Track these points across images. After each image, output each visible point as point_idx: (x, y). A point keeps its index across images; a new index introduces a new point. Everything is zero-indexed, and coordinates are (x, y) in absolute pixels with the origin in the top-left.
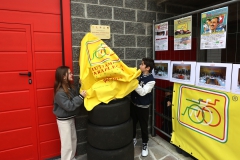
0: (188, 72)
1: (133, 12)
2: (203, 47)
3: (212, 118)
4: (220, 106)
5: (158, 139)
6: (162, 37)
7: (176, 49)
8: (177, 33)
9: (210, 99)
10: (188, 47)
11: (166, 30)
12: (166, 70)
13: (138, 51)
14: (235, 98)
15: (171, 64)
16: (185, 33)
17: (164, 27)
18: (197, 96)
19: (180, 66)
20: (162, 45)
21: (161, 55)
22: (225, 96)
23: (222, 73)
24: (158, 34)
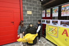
0: (50, 22)
1: (37, 8)
2: (53, 16)
3: (54, 32)
5: (43, 37)
6: (44, 14)
7: (47, 16)
8: (47, 13)
10: (50, 16)
11: (45, 12)
12: (45, 21)
13: (38, 17)
14: (60, 28)
15: (46, 20)
16: (49, 13)
17: (44, 11)
18: (51, 27)
19: (48, 21)
20: (44, 16)
22: (57, 27)
23: (57, 22)
24: (43, 13)
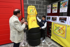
0: (56, 19)
1: (41, 2)
2: (60, 12)
3: (62, 32)
4: (64, 29)
7: (53, 12)
8: (54, 8)
9: (61, 27)
10: (56, 12)
13: (42, 13)
17: (50, 6)
18: (58, 26)
19: (54, 17)
20: (49, 11)
21: (49, 14)
22: (66, 26)
23: (65, 19)
24: (48, 8)
